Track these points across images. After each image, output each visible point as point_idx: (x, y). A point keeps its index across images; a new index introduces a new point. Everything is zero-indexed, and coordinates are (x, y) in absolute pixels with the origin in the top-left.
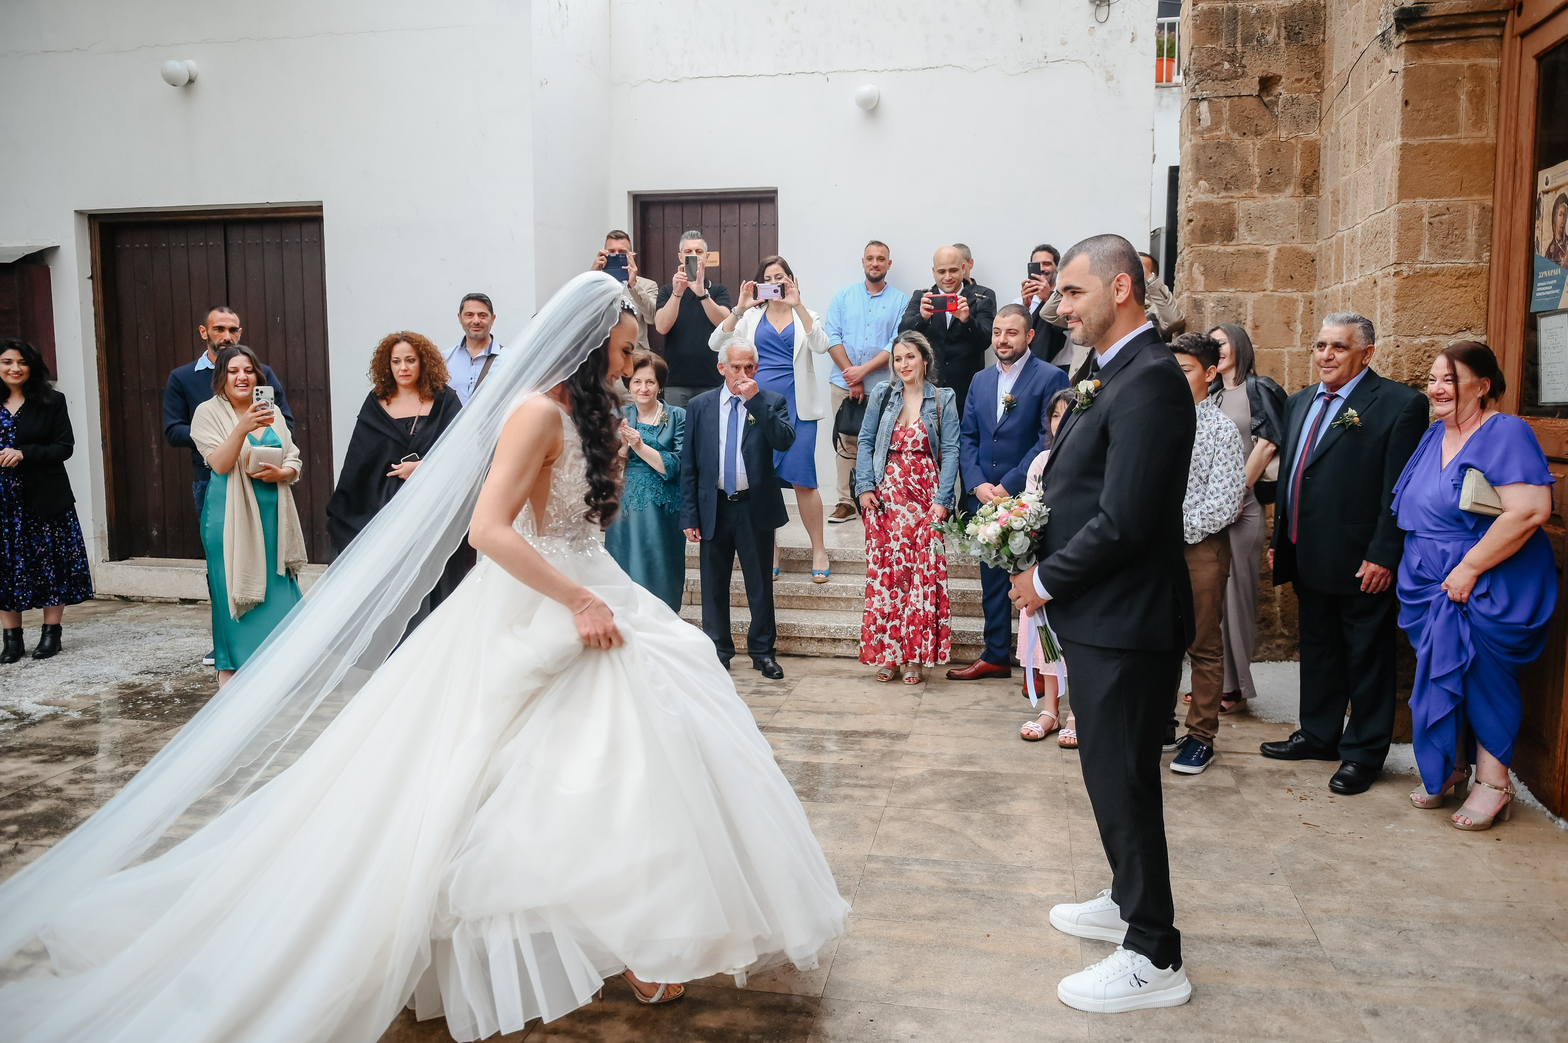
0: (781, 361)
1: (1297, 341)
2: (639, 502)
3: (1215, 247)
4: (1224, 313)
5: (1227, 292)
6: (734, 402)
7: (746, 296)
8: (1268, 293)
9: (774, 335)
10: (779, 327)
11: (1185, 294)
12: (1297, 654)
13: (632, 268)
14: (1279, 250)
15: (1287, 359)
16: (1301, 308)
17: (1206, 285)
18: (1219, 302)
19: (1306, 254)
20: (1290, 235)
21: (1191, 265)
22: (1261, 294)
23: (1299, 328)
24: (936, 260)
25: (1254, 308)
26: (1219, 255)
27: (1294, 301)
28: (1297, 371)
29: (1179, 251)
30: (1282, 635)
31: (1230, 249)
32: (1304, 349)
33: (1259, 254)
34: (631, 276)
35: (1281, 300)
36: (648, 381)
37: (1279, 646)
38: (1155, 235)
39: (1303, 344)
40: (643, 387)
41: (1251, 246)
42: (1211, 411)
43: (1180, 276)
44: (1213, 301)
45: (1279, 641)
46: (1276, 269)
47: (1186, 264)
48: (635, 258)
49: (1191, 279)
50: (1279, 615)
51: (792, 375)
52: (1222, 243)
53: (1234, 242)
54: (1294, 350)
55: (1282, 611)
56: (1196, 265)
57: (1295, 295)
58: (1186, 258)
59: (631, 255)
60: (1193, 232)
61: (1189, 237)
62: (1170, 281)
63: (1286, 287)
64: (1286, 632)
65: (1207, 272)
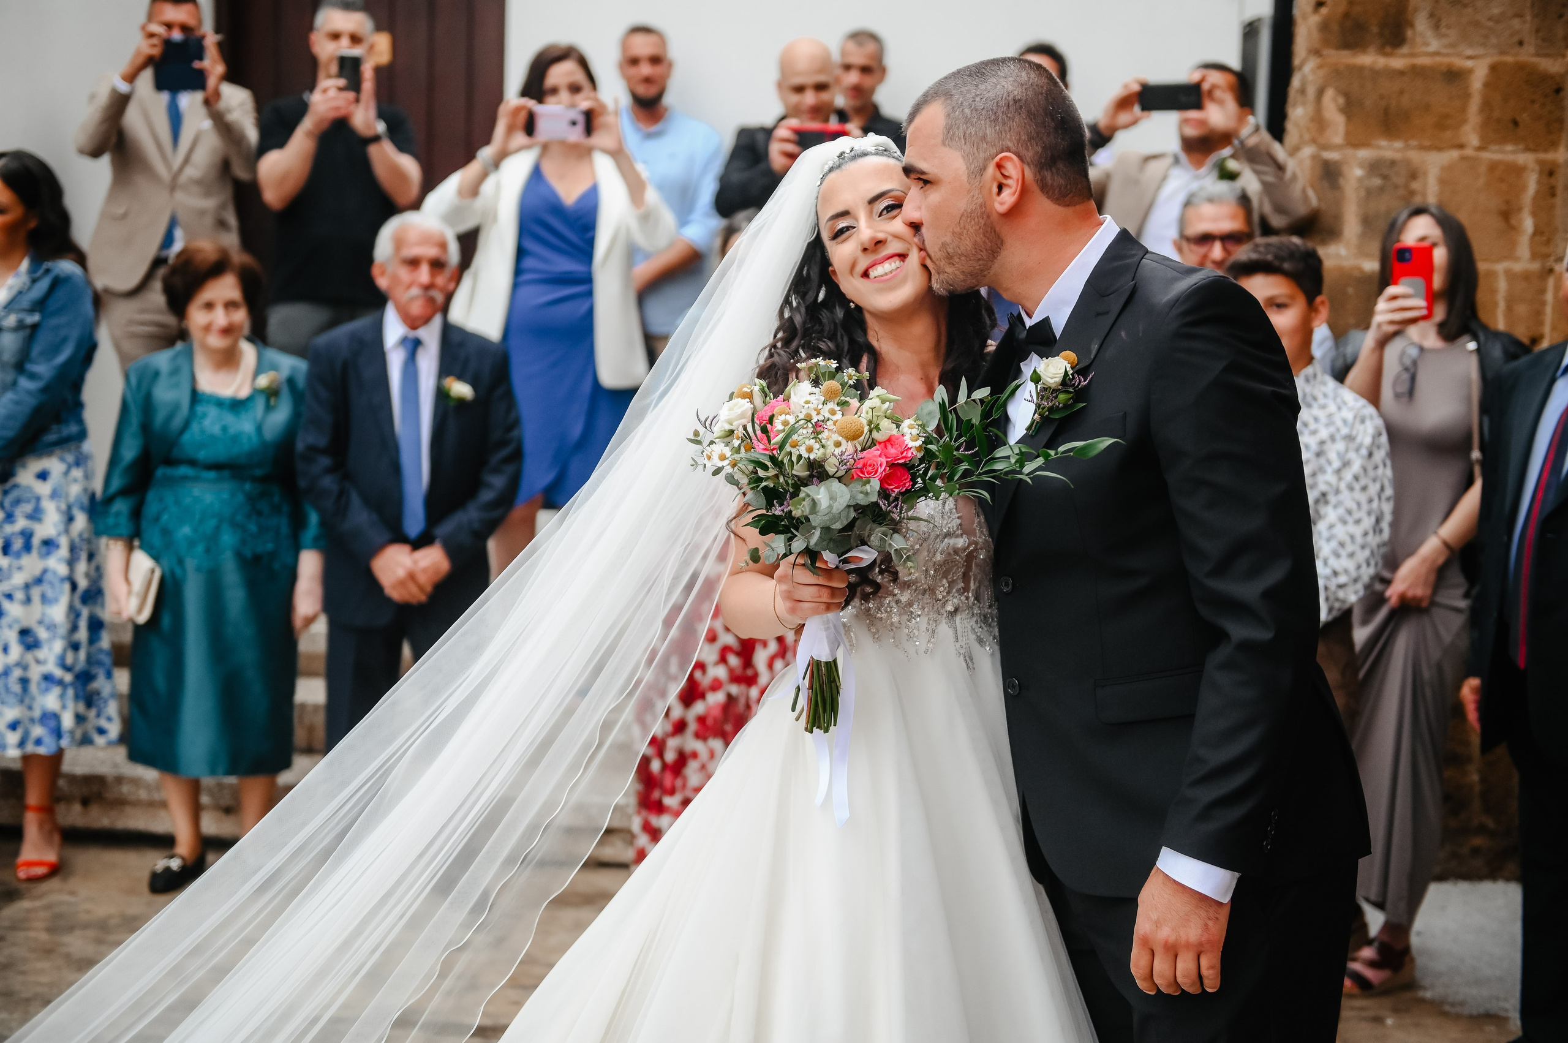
0: (566, 265)
1: (1524, 249)
2: (208, 550)
3: (1369, 59)
4: (1381, 190)
5: (1389, 149)
6: (410, 345)
7: (510, 130)
8: (1469, 152)
9: (556, 208)
10: (569, 193)
11: (1307, 151)
12: (1512, 867)
13: (213, 65)
14: (1494, 68)
15: (1502, 285)
16: (1532, 184)
17: (1348, 134)
18: (1374, 167)
19: (1545, 77)
20: (1516, 39)
21: (1320, 93)
22: (1455, 154)
23: (1528, 224)
24: (786, 66)
25: (1442, 182)
26: (1375, 74)
27: (1518, 171)
28: (1522, 309)
29: (1296, 61)
30: (1482, 829)
31: (1398, 62)
32: (1535, 266)
33: (1454, 76)
34: (212, 82)
35: (1493, 166)
36: (230, 305)
37: (1476, 851)
38: (1250, 31)
39: (1534, 256)
40: (220, 318)
41: (1438, 59)
42: (1323, 389)
43: (1297, 114)
44: (1361, 165)
45: (1477, 841)
46: (1486, 105)
47: (1311, 91)
48: (220, 45)
49: (1319, 122)
50: (1477, 789)
51: (590, 294)
52: (1382, 51)
53: (1405, 50)
54: (1518, 267)
55: (1483, 780)
56: (1330, 94)
57: (1525, 159)
58: (1311, 77)
59: (211, 39)
60: (1324, 27)
61: (1316, 35)
62: (1277, 126)
63: (1503, 141)
64: (1490, 823)
65: (1350, 108)
